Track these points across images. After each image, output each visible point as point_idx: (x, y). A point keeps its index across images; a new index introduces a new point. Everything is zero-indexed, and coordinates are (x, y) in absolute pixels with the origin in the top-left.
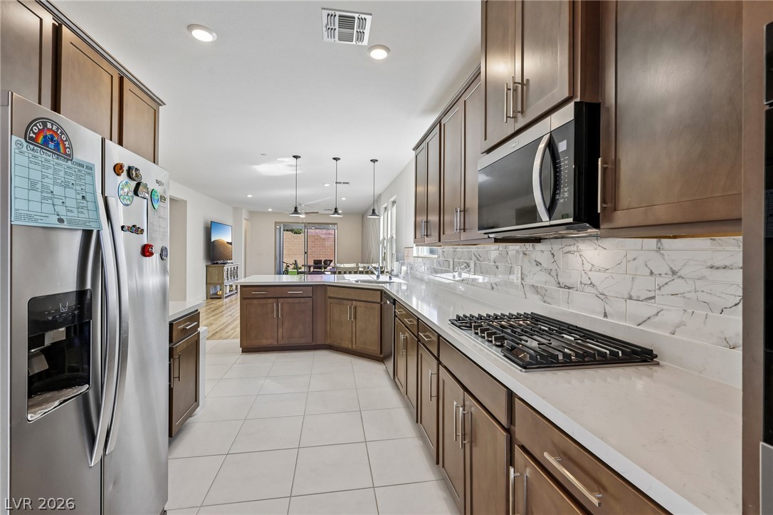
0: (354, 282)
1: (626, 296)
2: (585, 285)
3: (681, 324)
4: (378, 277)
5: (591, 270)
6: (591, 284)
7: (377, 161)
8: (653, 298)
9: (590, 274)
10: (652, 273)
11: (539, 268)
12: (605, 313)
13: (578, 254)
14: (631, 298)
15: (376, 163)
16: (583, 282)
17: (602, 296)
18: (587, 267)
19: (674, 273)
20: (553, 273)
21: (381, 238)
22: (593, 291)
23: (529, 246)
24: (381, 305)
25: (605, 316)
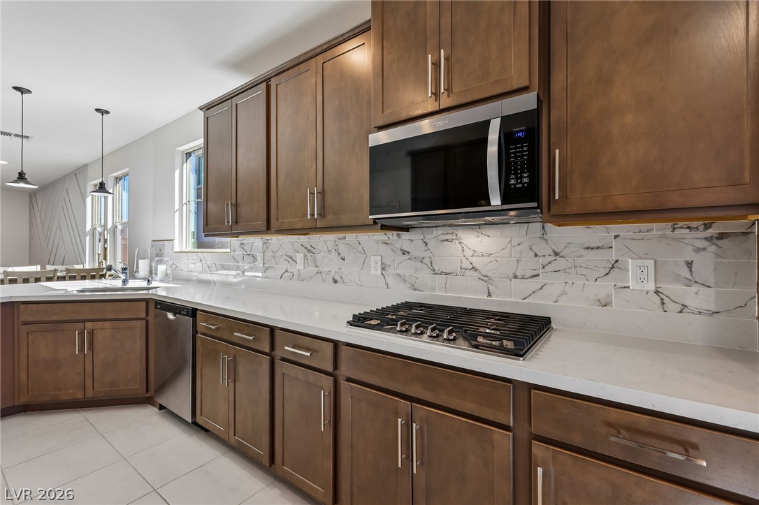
0: (75, 292)
1: (511, 275)
2: (466, 269)
3: (564, 293)
4: (125, 282)
5: (473, 256)
6: (473, 268)
7: (107, 112)
8: (538, 275)
9: (472, 260)
10: (536, 255)
11: (407, 256)
12: (489, 292)
13: (457, 242)
14: (516, 277)
15: (105, 115)
16: (464, 266)
17: (486, 278)
18: (468, 253)
19: (556, 254)
20: (427, 261)
21: (89, 227)
22: (476, 274)
23: (392, 235)
24: (147, 322)
25: (489, 295)
